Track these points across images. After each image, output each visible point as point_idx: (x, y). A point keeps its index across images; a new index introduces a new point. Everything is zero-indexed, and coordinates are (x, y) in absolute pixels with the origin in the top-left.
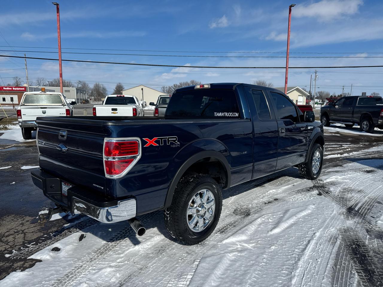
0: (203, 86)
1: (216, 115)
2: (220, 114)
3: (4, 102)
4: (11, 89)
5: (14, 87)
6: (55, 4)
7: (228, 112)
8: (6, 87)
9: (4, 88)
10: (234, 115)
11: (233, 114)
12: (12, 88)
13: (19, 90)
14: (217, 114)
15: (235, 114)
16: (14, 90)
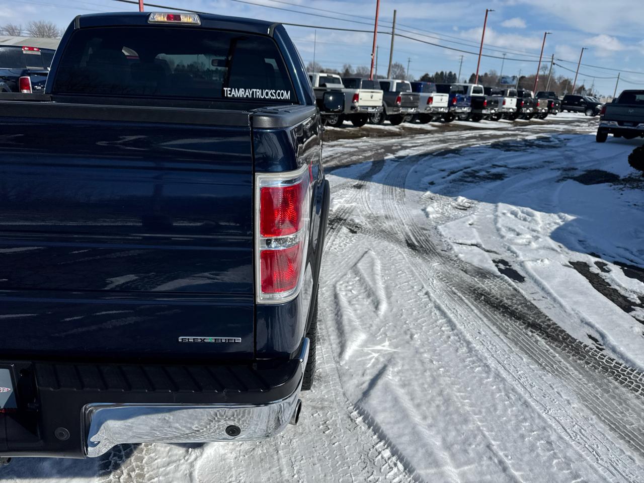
0: (177, 17)
1: (230, 94)
2: (240, 93)
7: (262, 88)
10: (279, 96)
11: (275, 93)
14: (231, 91)
15: (282, 94)
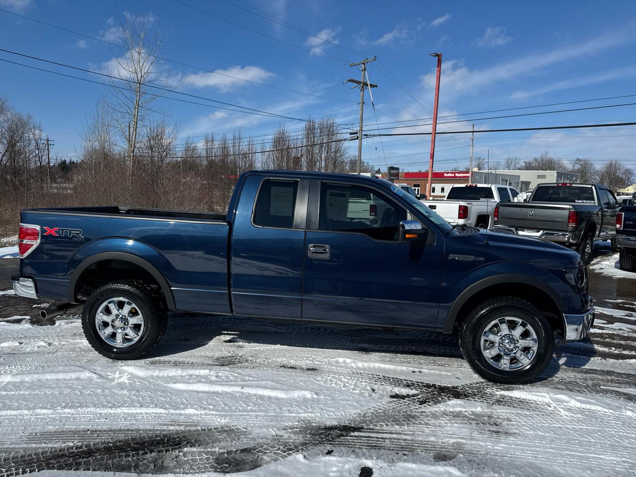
3: (443, 193)
4: (453, 175)
5: (457, 173)
6: (435, 56)
8: (447, 173)
9: (445, 175)
12: (455, 173)
13: (464, 177)
16: (457, 177)
